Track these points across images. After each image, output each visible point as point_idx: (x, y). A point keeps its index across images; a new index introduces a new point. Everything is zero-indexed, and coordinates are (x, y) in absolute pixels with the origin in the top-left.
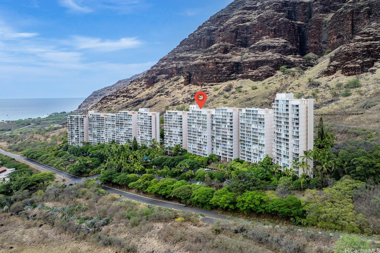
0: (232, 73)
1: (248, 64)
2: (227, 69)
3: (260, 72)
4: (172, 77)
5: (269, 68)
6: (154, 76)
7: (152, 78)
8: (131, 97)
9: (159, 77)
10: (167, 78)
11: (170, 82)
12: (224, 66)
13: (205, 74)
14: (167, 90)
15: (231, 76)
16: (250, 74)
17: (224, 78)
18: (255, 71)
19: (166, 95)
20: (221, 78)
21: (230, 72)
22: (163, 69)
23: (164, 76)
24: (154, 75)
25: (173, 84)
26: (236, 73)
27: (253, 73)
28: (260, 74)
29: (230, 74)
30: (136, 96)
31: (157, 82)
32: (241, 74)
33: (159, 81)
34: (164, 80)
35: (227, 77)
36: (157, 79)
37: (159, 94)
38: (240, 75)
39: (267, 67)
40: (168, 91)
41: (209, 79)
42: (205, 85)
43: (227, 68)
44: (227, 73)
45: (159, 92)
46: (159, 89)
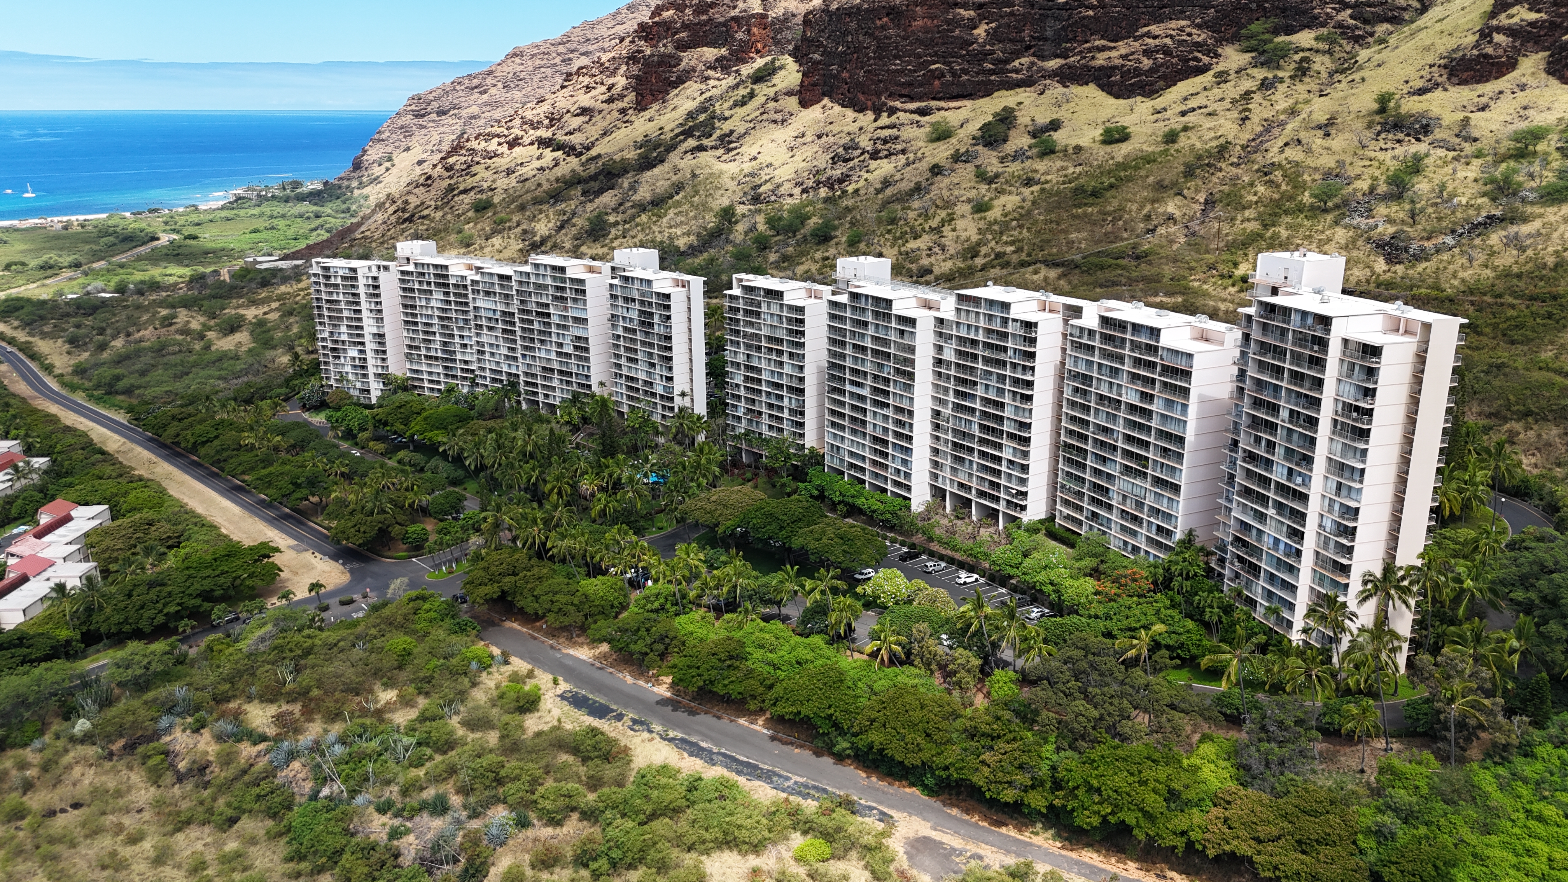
0: (1018, 55)
1: (1091, 13)
2: (993, 36)
3: (1147, 53)
4: (744, 61)
5: (1190, 35)
6: (670, 56)
7: (660, 64)
8: (573, 148)
9: (689, 59)
10: (723, 65)
11: (737, 86)
12: (982, 18)
13: (896, 57)
14: (726, 127)
15: (1009, 67)
16: (1100, 60)
17: (981, 78)
18: (1122, 48)
19: (721, 151)
20: (965, 77)
21: (1009, 46)
22: (706, 23)
23: (710, 53)
24: (666, 47)
25: (752, 95)
26: (1034, 55)
27: (1114, 54)
28: (1147, 63)
29: (1007, 61)
30: (593, 144)
31: (681, 81)
32: (1057, 56)
33: (689, 79)
34: (710, 73)
35: (992, 72)
36: (681, 67)
37: (691, 143)
38: (1053, 64)
39: (1181, 29)
40: (732, 132)
41: (909, 84)
42: (892, 111)
43: (995, 30)
44: (992, 52)
45: (688, 133)
46: (691, 115)
